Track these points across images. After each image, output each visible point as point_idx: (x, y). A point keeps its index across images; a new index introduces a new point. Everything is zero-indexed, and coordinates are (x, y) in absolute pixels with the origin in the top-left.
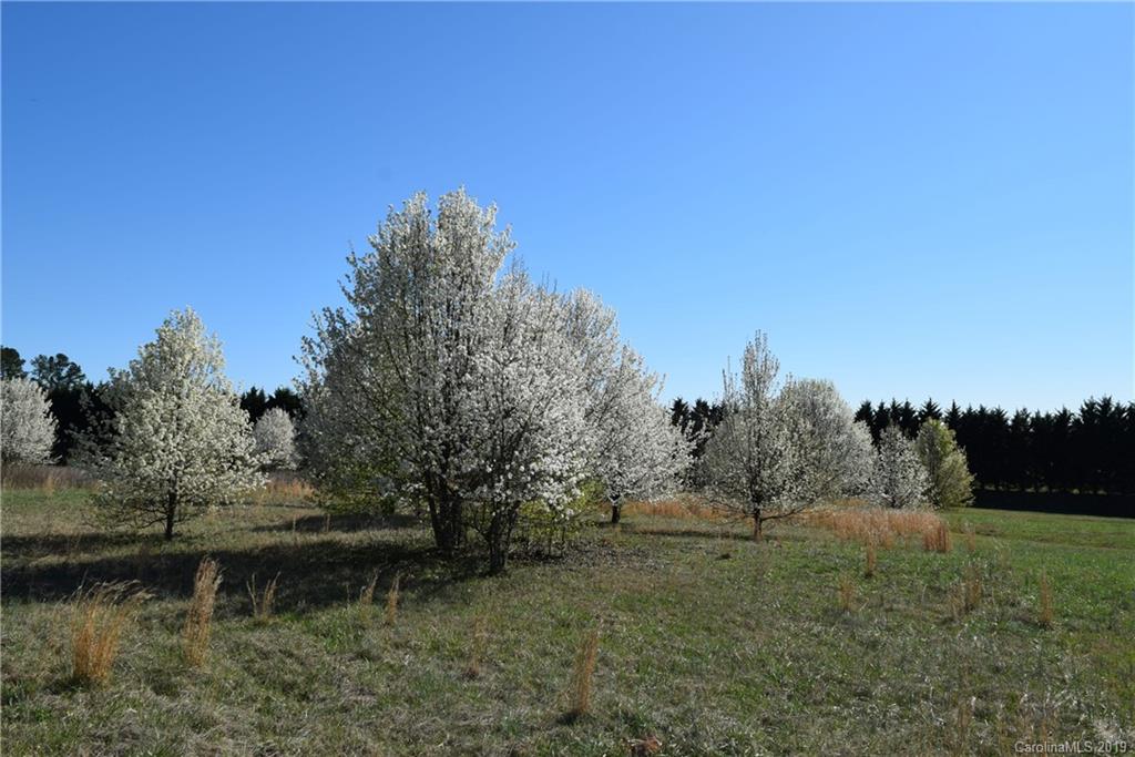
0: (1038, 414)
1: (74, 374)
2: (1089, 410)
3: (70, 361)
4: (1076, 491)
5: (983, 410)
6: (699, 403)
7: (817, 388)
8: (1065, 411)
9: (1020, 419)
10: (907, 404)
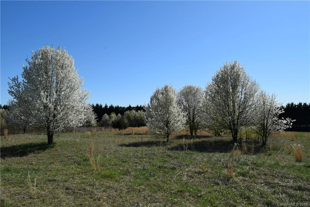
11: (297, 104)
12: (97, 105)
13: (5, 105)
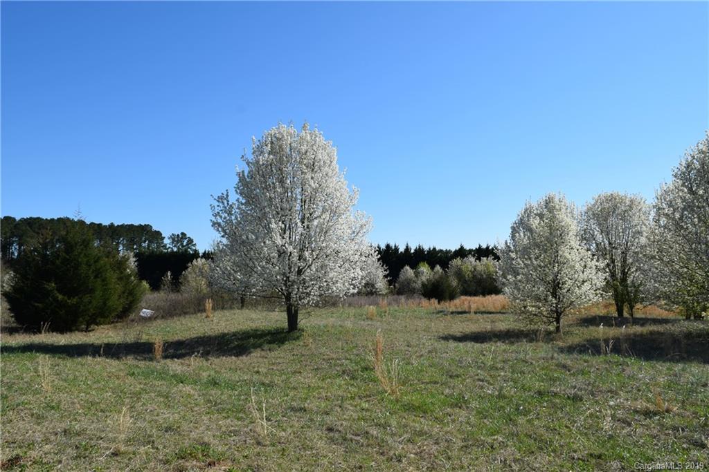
1: (190, 244)
3: (188, 236)
12: (388, 246)
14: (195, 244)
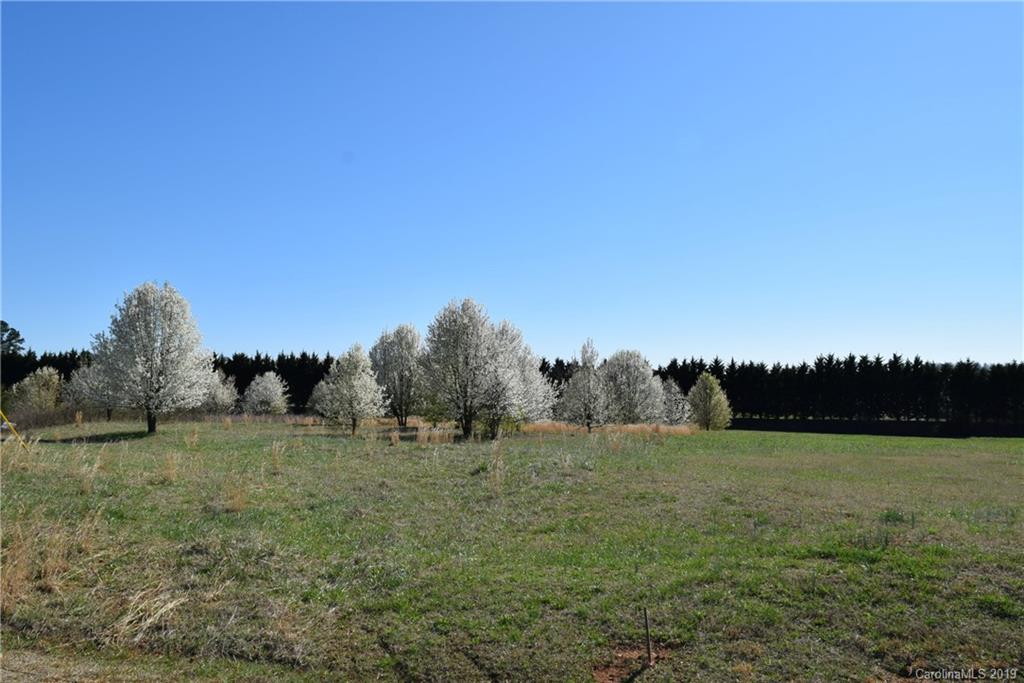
0: (787, 366)
1: (13, 338)
2: (819, 363)
3: (10, 326)
4: (810, 418)
5: (752, 364)
6: (557, 361)
7: (630, 355)
8: (804, 364)
9: (776, 369)
10: (701, 360)
11: (842, 359)
13: (45, 354)
14: (23, 340)
